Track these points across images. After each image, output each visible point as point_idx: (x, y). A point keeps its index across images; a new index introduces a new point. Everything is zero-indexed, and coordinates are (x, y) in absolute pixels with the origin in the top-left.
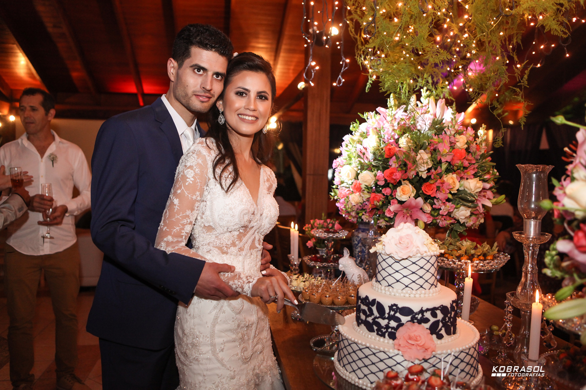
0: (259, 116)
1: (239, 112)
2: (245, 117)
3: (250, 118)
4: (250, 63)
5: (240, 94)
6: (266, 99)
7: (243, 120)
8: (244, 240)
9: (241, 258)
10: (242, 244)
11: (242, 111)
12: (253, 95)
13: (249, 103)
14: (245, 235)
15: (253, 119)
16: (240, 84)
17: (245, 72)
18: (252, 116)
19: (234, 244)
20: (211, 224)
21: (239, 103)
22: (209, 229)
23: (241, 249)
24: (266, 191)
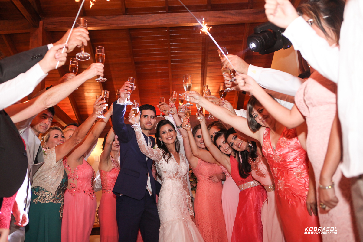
0: (173, 136)
1: (166, 138)
2: (169, 139)
3: (170, 138)
4: (163, 123)
5: (164, 133)
6: (172, 130)
7: (169, 140)
8: (177, 176)
9: (177, 181)
10: (177, 177)
11: (167, 137)
12: (167, 131)
13: (168, 134)
14: (177, 174)
15: (171, 138)
16: (163, 131)
17: (162, 126)
18: (170, 137)
19: (174, 177)
20: (165, 170)
21: (165, 136)
22: (165, 172)
23: (176, 179)
24: (182, 161)
